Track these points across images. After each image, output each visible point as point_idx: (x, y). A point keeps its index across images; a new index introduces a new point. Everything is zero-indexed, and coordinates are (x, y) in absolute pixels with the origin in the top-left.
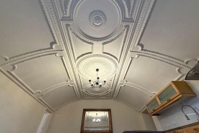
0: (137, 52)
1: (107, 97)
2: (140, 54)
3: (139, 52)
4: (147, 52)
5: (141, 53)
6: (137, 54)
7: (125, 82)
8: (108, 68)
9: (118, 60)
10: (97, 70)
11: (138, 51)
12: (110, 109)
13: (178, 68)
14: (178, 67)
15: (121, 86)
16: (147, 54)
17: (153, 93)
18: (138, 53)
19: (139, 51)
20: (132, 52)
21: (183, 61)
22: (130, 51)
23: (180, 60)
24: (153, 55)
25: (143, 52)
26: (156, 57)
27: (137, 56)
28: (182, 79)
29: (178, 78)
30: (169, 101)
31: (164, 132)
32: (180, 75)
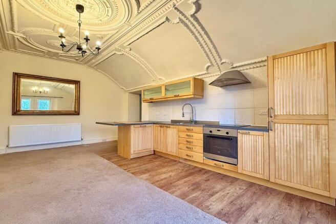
0: (183, 15)
1: (77, 60)
2: (184, 19)
3: (185, 17)
4: (195, 23)
5: (187, 19)
6: (179, 18)
7: (128, 50)
8: (110, 14)
9: (140, 9)
10: (80, 8)
11: (185, 13)
12: (79, 82)
13: (210, 64)
14: (211, 62)
15: (117, 53)
16: (194, 25)
17: (159, 77)
18: (183, 18)
19: (187, 15)
20: (176, 8)
21: (221, 60)
22: (174, 5)
23: (219, 55)
24: (199, 32)
25: (192, 19)
26: (199, 37)
27: (178, 20)
28: (203, 76)
29: (200, 74)
30: (175, 96)
31: (154, 123)
32: (205, 72)
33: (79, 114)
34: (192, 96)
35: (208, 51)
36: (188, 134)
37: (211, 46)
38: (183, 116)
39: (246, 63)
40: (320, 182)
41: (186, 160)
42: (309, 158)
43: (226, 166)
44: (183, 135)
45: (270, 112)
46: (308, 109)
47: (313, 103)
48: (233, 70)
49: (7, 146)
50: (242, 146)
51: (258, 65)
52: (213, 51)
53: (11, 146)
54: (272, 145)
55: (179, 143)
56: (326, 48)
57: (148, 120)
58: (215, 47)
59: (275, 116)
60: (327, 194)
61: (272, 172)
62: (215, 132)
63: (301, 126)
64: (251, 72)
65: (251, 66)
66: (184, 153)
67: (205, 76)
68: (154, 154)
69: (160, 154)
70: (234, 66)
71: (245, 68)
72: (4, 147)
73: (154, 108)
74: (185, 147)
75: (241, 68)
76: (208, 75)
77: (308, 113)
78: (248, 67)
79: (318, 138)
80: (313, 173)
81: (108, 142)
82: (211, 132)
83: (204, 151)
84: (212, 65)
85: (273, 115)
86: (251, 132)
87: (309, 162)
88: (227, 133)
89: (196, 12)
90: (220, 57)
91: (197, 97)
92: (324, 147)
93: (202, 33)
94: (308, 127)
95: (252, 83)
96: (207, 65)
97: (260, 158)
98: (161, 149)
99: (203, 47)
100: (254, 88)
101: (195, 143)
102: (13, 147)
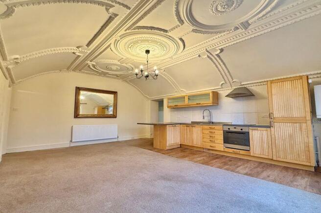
2: (211, 56)
5: (214, 57)
10: (148, 52)
11: (212, 53)
12: (117, 92)
13: (224, 82)
14: (225, 81)
19: (214, 54)
20: (207, 51)
21: (233, 80)
22: (206, 49)
26: (219, 66)
27: (206, 56)
28: (218, 90)
29: (216, 88)
30: (197, 104)
31: (181, 124)
32: (220, 87)
33: (116, 117)
34: (212, 104)
35: (223, 74)
36: (211, 131)
37: (226, 72)
38: (204, 118)
39: (251, 82)
40: (304, 157)
41: (209, 149)
42: (297, 143)
43: (242, 152)
44: (207, 132)
45: (270, 115)
46: (294, 114)
47: (297, 111)
48: (241, 87)
49: (71, 141)
50: (252, 138)
51: (259, 84)
52: (228, 74)
53: (73, 141)
54: (273, 136)
55: (203, 138)
56: (302, 79)
57: (170, 122)
58: (229, 72)
59: (274, 118)
60: (309, 164)
61: (274, 153)
62: (232, 129)
63: (291, 124)
64: (255, 89)
65: (255, 85)
66: (208, 145)
67: (220, 90)
68: (181, 147)
69: (186, 147)
70: (242, 84)
71: (250, 85)
72: (69, 142)
73: (176, 113)
74: (208, 141)
75: (247, 86)
76: (221, 89)
77: (294, 116)
78: (252, 85)
79: (301, 131)
80: (300, 152)
81: (136, 139)
82: (229, 129)
83: (224, 143)
84: (226, 83)
85: (272, 117)
86: (259, 128)
87: (297, 145)
88: (242, 129)
89: (220, 53)
90: (232, 78)
91: (215, 104)
92: (305, 136)
93: (221, 63)
94: (295, 124)
95: (256, 96)
96: (222, 82)
97: (265, 145)
98: (187, 143)
99: (220, 72)
100: (256, 99)
101: (217, 137)
102: (75, 142)
